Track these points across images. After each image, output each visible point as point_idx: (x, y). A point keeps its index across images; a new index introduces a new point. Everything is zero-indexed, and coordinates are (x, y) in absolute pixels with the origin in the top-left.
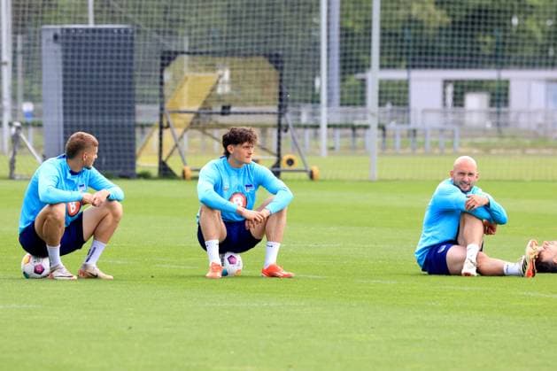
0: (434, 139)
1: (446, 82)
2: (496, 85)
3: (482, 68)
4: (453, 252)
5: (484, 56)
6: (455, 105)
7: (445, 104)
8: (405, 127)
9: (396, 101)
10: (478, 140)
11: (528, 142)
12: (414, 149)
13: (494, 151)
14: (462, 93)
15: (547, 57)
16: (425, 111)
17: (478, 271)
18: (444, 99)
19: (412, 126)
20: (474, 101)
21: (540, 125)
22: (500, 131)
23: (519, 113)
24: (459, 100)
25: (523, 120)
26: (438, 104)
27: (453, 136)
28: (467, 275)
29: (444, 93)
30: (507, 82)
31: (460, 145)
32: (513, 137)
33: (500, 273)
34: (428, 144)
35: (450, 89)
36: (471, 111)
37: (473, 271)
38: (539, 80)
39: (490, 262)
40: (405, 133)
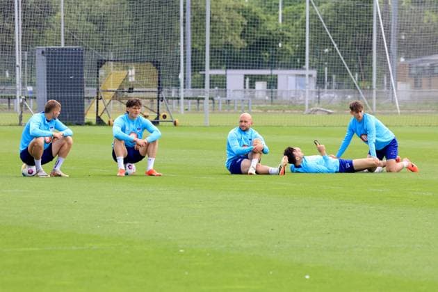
0: (239, 105)
1: (246, 76)
2: (270, 77)
3: (265, 69)
4: (245, 163)
5: (265, 63)
6: (250, 88)
7: (245, 88)
8: (224, 99)
9: (221, 86)
10: (261, 106)
11: (286, 106)
12: (229, 110)
13: (269, 111)
14: (254, 81)
15: (297, 63)
16: (234, 91)
17: (257, 173)
18: (245, 84)
19: (228, 98)
20: (260, 86)
21: (293, 98)
22: (272, 101)
23: (282, 91)
24: (252, 86)
25: (284, 96)
26: (242, 87)
27: (248, 104)
28: (251, 174)
29: (245, 81)
30: (277, 76)
31: (252, 108)
32: (279, 104)
33: (268, 173)
34: (236, 108)
35: (248, 80)
36: (258, 91)
37: (254, 172)
38: (292, 75)
39: (263, 168)
40: (225, 102)
